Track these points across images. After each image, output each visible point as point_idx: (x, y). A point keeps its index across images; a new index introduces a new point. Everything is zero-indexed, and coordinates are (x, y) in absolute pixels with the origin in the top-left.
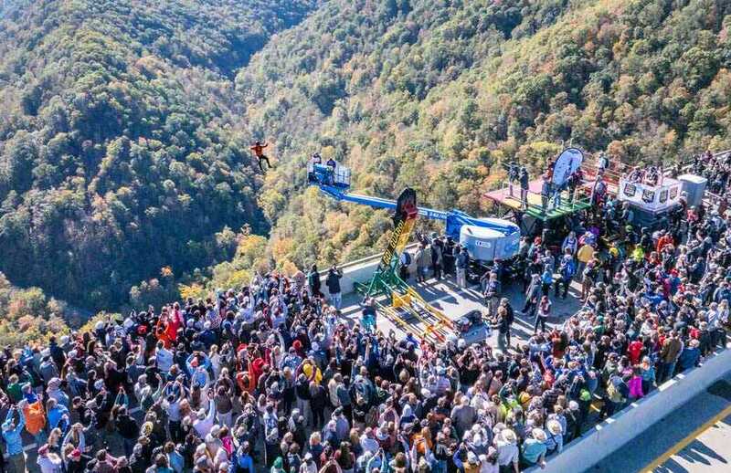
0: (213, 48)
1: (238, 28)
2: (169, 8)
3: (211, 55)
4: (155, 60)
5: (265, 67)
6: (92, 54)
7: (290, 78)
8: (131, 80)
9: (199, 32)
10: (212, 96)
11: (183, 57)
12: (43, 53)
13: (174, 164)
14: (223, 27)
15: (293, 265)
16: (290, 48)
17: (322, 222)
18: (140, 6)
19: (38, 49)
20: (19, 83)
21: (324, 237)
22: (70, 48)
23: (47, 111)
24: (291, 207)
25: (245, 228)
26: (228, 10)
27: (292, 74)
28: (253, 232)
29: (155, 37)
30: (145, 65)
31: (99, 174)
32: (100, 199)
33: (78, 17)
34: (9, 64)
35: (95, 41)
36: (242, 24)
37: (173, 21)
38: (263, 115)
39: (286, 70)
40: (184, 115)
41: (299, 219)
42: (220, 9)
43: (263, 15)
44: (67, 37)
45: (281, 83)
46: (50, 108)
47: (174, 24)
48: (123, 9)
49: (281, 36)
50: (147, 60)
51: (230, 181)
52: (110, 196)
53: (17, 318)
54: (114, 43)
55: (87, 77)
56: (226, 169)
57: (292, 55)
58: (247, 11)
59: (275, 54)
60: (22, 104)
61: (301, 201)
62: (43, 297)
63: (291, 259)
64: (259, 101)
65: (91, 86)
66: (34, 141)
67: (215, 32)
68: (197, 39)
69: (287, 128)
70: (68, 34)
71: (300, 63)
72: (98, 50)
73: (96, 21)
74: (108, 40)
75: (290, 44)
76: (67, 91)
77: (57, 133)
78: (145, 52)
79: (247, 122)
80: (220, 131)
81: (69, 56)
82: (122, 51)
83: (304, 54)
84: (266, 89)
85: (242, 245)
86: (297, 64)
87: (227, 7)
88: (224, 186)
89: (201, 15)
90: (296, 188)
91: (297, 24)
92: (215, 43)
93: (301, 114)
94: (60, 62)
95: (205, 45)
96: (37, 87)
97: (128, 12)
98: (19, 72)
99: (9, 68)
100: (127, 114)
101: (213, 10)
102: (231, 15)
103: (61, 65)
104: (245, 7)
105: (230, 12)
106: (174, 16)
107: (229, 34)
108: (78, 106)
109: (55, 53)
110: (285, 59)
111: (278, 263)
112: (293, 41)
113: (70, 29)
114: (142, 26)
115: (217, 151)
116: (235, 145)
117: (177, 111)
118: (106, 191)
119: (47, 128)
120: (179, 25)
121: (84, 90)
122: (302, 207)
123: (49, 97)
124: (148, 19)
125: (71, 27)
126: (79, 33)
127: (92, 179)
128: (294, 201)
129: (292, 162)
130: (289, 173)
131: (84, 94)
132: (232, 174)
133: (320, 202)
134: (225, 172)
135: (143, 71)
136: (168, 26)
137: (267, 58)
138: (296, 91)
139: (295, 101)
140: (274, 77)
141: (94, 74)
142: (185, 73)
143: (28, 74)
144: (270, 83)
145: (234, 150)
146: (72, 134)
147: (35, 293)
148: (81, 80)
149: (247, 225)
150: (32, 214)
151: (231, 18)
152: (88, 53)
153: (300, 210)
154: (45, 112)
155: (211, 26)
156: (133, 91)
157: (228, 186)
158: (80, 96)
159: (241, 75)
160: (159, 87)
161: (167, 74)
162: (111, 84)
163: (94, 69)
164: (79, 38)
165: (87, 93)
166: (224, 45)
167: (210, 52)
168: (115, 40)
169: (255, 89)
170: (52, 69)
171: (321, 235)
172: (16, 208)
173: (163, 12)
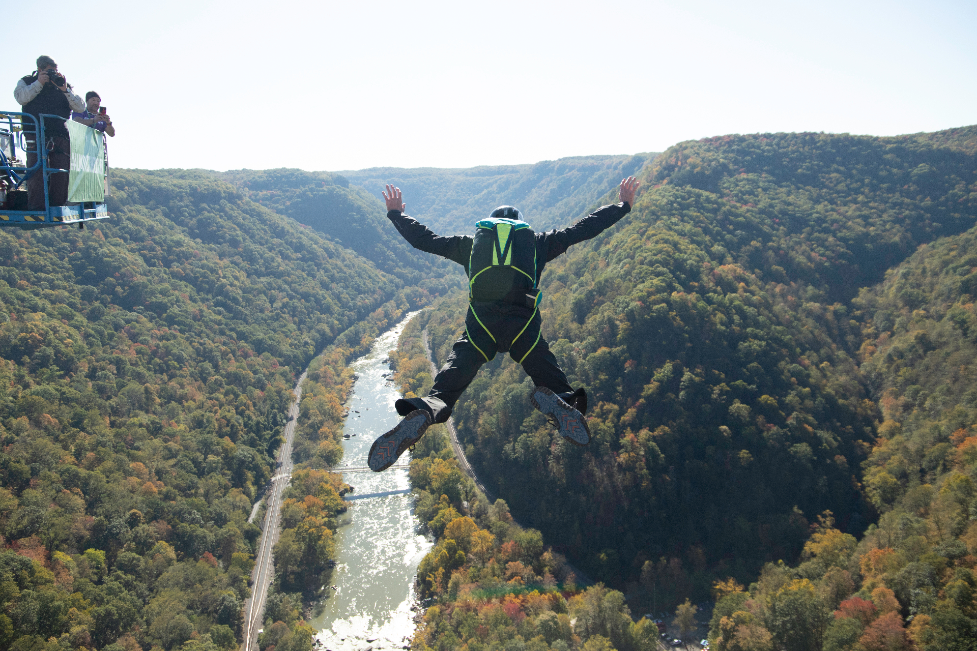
0: (824, 259)
1: (867, 235)
2: (771, 206)
3: (820, 267)
4: (740, 271)
5: (900, 289)
6: (659, 257)
7: (940, 307)
8: (703, 291)
9: (808, 239)
10: (810, 322)
11: (779, 268)
12: (607, 253)
13: (738, 407)
14: (844, 233)
15: (890, 594)
16: (945, 264)
17: (957, 536)
18: (733, 203)
19: (603, 249)
20: (574, 286)
21: (956, 562)
22: (637, 248)
23: (595, 320)
24: (907, 500)
25: (825, 516)
26: (855, 211)
27: (943, 301)
28: (835, 526)
29: (744, 241)
30: (724, 275)
31: (637, 404)
32: (632, 435)
33: (653, 213)
34: (571, 264)
35: (666, 241)
36: (872, 228)
37: (775, 223)
38: (885, 355)
39: (934, 294)
40: (764, 343)
41: (918, 522)
42: (843, 209)
43: (909, 217)
44: (636, 236)
45: (922, 312)
46: (598, 317)
47: (776, 226)
48: (710, 206)
49: (933, 247)
50: (728, 269)
51: (815, 442)
52: (644, 433)
53: (507, 562)
54: (691, 246)
55: (647, 283)
56: (810, 425)
57: (947, 273)
58: (883, 211)
59: (920, 271)
60: (572, 310)
61: (928, 495)
62: (541, 543)
63: (889, 583)
64: (883, 335)
65: (650, 294)
66: (574, 353)
67: (831, 239)
68: (804, 247)
69: (922, 379)
70: (638, 233)
71: (959, 284)
72: (667, 252)
73: (674, 220)
74: (684, 243)
75: (947, 257)
76: (621, 298)
77: (600, 347)
78: (729, 258)
79: (859, 364)
80: (814, 371)
81: (633, 258)
82: (698, 256)
83: (968, 272)
84: (898, 320)
85: (814, 541)
86: (953, 287)
87: (854, 206)
88: (803, 448)
89: (815, 216)
90: (923, 472)
91: (964, 231)
92: (828, 253)
93: (950, 360)
94: (621, 264)
95: (813, 254)
96: (591, 292)
97: (718, 210)
98: (578, 274)
99: (570, 269)
100: (686, 332)
101: (833, 210)
102: (859, 216)
103: (622, 268)
104: (882, 207)
105: (858, 213)
106: (776, 217)
107: (851, 242)
108: (630, 316)
109: (620, 254)
110: (936, 279)
111: (867, 583)
112: (953, 253)
113: (641, 228)
114: (731, 227)
115: (802, 397)
116: (833, 393)
117: (756, 337)
118: (641, 428)
119: (591, 339)
120: (782, 228)
121: (641, 299)
122: (927, 504)
123: (600, 303)
124: (742, 219)
125: (643, 225)
126: (651, 231)
127: (627, 409)
128: (914, 490)
129: (922, 430)
130: (912, 447)
131: (639, 303)
132: (820, 433)
133: (962, 502)
134: (810, 429)
135: (719, 281)
136: (766, 229)
137: (905, 276)
138: (947, 326)
139: (944, 339)
140: (912, 303)
141: (656, 281)
142: (777, 290)
143: (586, 277)
144: (904, 311)
145: (829, 399)
146: (615, 350)
147: (533, 535)
148: (640, 286)
149: (828, 512)
150: (552, 439)
151: (859, 220)
152: (655, 255)
153: (922, 507)
154: (591, 322)
155: (826, 231)
156: (701, 304)
157: (808, 449)
158: (635, 304)
159: (862, 297)
160: (736, 303)
161: (753, 288)
162: (674, 294)
163: (658, 274)
164: (648, 238)
165: (643, 302)
166: (841, 256)
167: (819, 265)
168: (693, 242)
169: (878, 319)
170: (611, 271)
171: (951, 557)
172: (537, 429)
173: (762, 212)
